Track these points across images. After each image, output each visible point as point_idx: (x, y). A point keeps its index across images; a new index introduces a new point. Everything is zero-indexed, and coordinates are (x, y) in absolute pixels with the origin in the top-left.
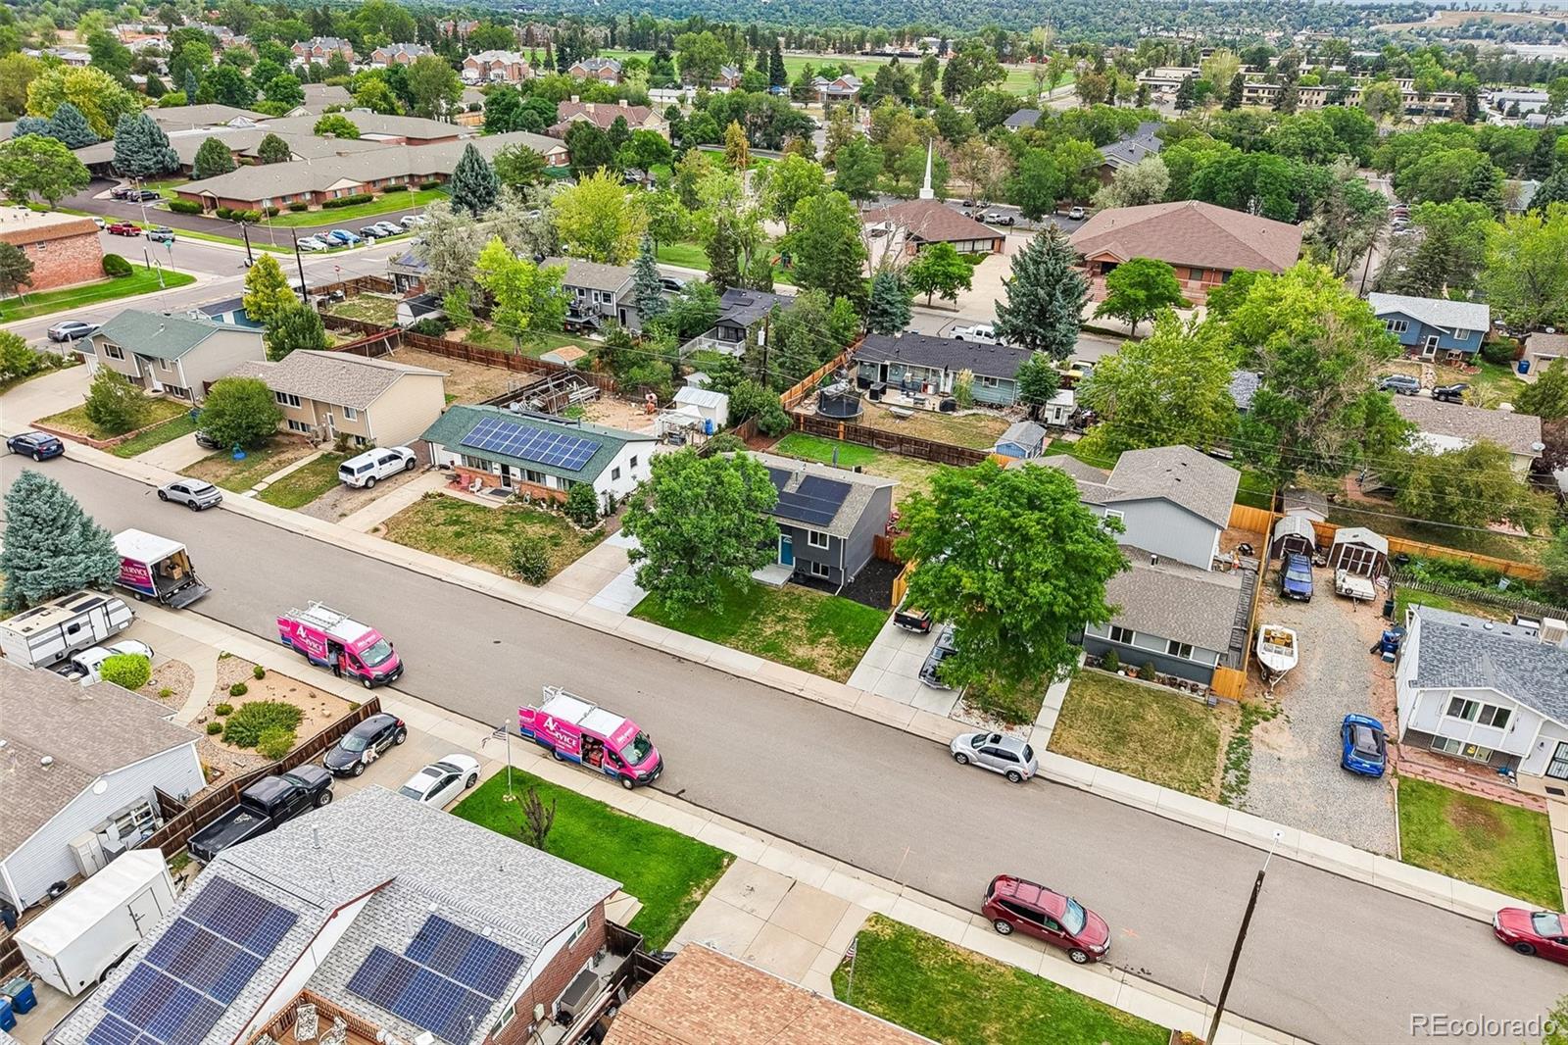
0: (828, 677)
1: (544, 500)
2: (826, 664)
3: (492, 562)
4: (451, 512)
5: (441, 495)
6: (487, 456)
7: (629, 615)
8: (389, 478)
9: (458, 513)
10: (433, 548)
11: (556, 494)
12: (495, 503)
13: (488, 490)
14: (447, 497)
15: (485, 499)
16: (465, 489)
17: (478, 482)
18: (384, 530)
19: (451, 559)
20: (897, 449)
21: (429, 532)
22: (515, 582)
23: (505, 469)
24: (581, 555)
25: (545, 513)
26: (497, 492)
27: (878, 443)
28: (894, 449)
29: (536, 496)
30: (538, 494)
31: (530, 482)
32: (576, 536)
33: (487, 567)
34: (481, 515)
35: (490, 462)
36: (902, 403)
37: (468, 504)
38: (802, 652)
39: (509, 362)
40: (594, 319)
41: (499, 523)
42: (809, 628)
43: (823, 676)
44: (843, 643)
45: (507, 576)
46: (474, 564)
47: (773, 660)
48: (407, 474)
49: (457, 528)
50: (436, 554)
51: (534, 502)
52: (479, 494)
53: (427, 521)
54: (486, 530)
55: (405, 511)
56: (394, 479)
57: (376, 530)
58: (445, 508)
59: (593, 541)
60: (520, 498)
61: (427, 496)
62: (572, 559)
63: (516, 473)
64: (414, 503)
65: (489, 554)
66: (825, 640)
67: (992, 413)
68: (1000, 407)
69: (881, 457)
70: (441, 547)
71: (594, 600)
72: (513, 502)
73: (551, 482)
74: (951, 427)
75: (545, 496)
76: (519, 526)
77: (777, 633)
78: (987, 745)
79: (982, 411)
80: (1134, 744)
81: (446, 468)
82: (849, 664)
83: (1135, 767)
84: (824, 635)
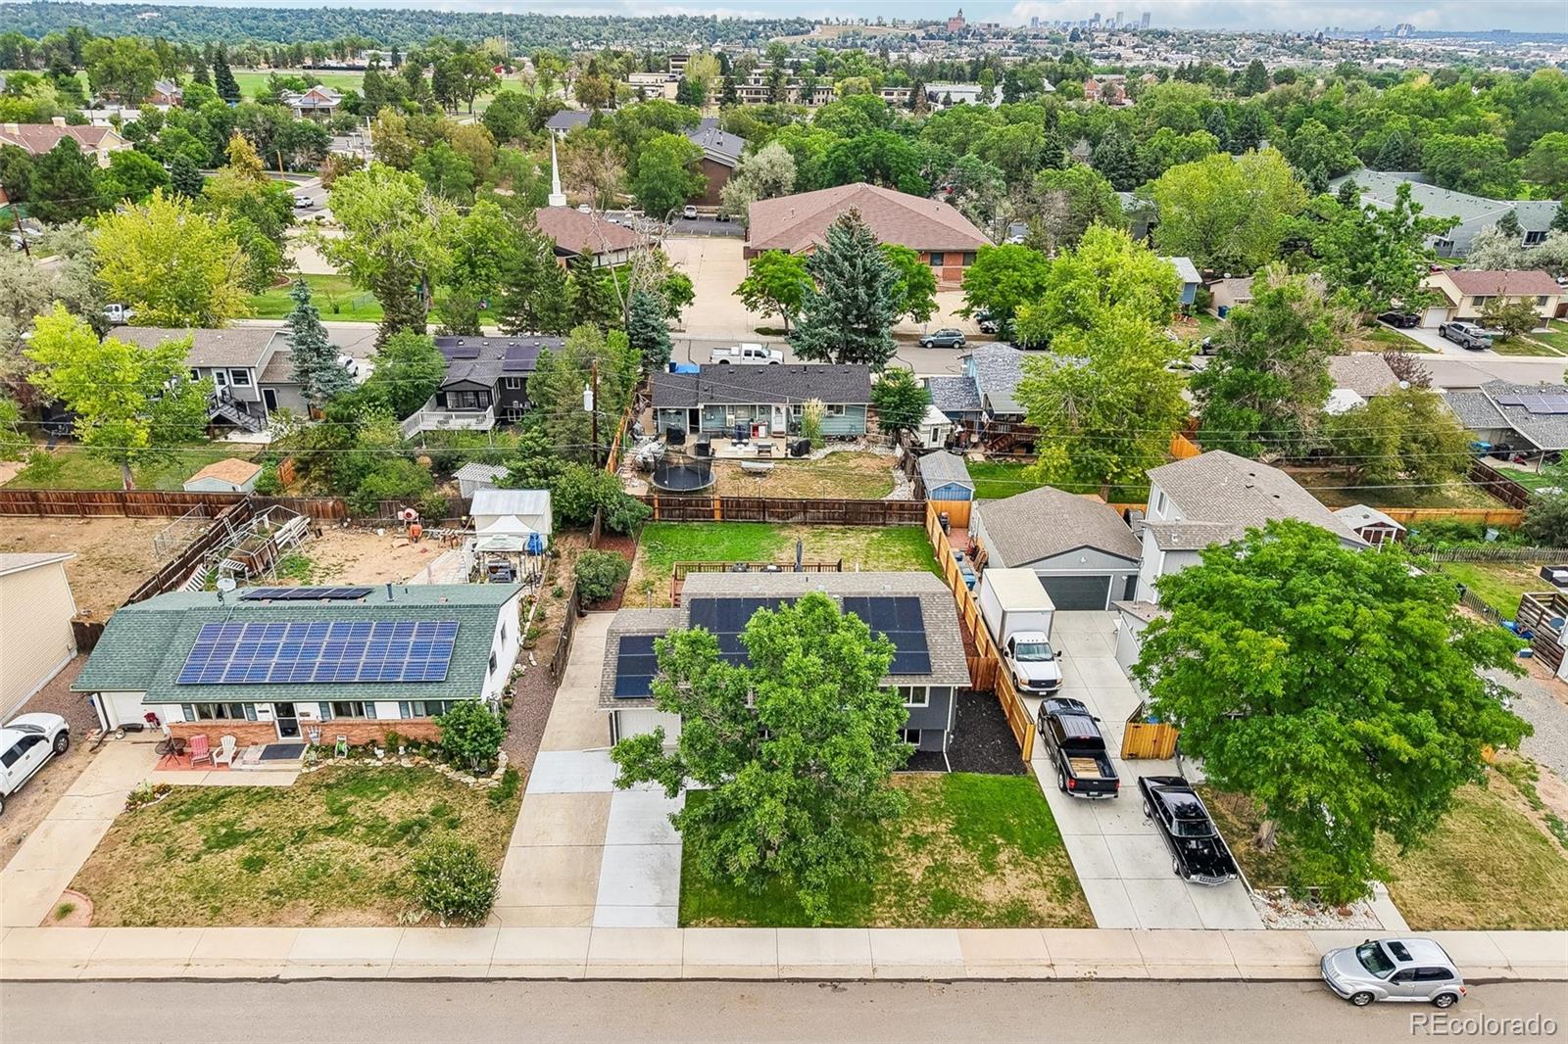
0: (1066, 924)
1: (373, 742)
2: (1040, 901)
3: (358, 903)
4: (207, 819)
5: (164, 789)
6: (241, 695)
7: (682, 924)
8: (27, 784)
9: (222, 817)
10: (216, 911)
11: (400, 730)
12: (283, 775)
13: (253, 753)
14: (178, 790)
15: (253, 772)
16: (206, 762)
17: (228, 743)
18: (83, 906)
19: (270, 923)
20: (800, 517)
21: (189, 879)
22: (430, 931)
23: (286, 709)
24: (508, 831)
25: (390, 768)
26: (273, 753)
27: (772, 515)
28: (796, 519)
29: (355, 741)
30: (360, 736)
31: (342, 720)
32: (474, 795)
33: (355, 915)
34: (271, 807)
35: (251, 705)
36: (741, 454)
37: (229, 793)
38: (991, 892)
39: (125, 504)
40: (230, 413)
41: (317, 813)
42: (965, 844)
43: (1056, 925)
44: (1029, 850)
45: (406, 924)
46: (327, 919)
47: (965, 926)
48: (62, 764)
49: (241, 851)
50: (231, 922)
51: (356, 751)
52: (237, 764)
53: (170, 854)
54: (300, 836)
55: (107, 845)
56: (39, 782)
57: (66, 911)
58: (189, 814)
59: (509, 795)
60: (328, 750)
61: (136, 800)
62: (499, 842)
63: (309, 711)
64: (116, 823)
65: (341, 887)
66: (1003, 857)
67: (851, 447)
68: (853, 439)
69: (785, 533)
70: (233, 904)
71: (601, 917)
72: (317, 763)
73: (387, 711)
74: (823, 474)
75: (378, 736)
76: (360, 809)
77: (930, 871)
78: (1401, 966)
79: (838, 447)
80: (1482, 877)
81: (136, 728)
82: (1068, 887)
83: (1516, 912)
84: (994, 849)
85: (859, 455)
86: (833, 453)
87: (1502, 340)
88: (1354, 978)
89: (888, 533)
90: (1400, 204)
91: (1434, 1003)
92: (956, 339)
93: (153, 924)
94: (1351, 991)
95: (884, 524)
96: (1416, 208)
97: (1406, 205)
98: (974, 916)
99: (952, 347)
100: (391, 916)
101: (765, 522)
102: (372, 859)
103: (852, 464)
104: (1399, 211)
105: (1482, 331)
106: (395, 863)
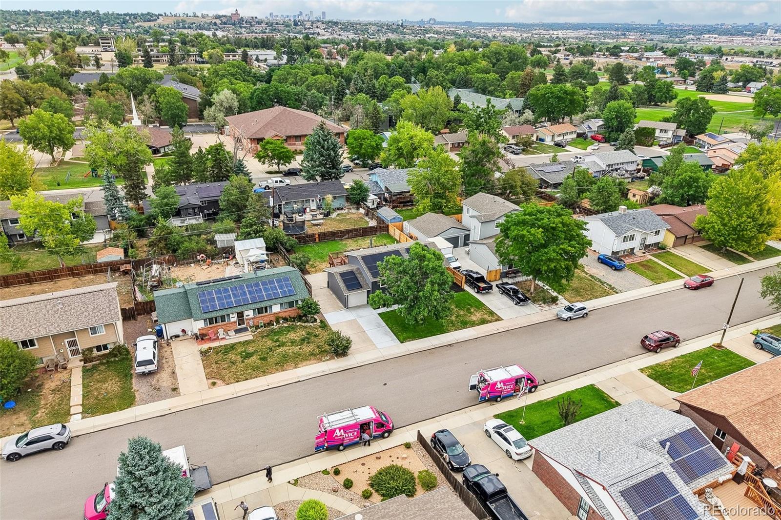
0: (496, 321)
2: (487, 317)
3: (306, 360)
4: (234, 352)
5: (210, 348)
7: (402, 342)
9: (239, 350)
10: (264, 372)
11: (280, 315)
12: (247, 336)
13: (232, 333)
14: (216, 348)
15: (233, 338)
16: (216, 339)
17: (221, 331)
18: (218, 381)
19: (284, 370)
20: (347, 236)
21: (246, 367)
22: (333, 361)
23: (240, 315)
25: (281, 327)
26: (237, 331)
27: (337, 237)
28: (345, 237)
30: (267, 320)
31: (261, 315)
32: (316, 328)
33: (308, 362)
34: (253, 345)
35: (228, 315)
36: (307, 219)
37: (234, 345)
38: (475, 318)
41: (270, 343)
42: (461, 309)
43: (494, 321)
44: (477, 308)
45: (325, 361)
46: (300, 365)
48: (162, 351)
49: (256, 357)
50: (271, 373)
51: (267, 325)
52: (228, 337)
53: (233, 362)
54: (271, 349)
55: (207, 366)
57: (214, 383)
58: (227, 352)
59: (326, 326)
60: (257, 327)
61: (202, 353)
63: (249, 314)
64: (203, 361)
65: (297, 358)
66: (472, 310)
67: (343, 211)
68: (342, 209)
69: (344, 242)
70: (267, 369)
71: (378, 346)
72: (255, 331)
73: (276, 309)
74: (341, 221)
75: (273, 319)
76: (283, 339)
77: (457, 317)
78: (575, 309)
79: (339, 212)
80: (582, 291)
81: (177, 336)
82: (492, 313)
83: (591, 296)
84: (469, 309)
85: (348, 214)
86: (338, 214)
87: (523, 150)
88: (566, 315)
89: (378, 237)
90: (488, 105)
91: (583, 317)
92: (349, 168)
93: (247, 379)
94: (566, 317)
95: (375, 234)
96: (493, 107)
97: (490, 106)
98: (473, 324)
99: (348, 172)
100: (320, 360)
101: (334, 240)
102: (300, 349)
103: (348, 217)
104: (488, 108)
105: (518, 148)
106: (307, 349)
